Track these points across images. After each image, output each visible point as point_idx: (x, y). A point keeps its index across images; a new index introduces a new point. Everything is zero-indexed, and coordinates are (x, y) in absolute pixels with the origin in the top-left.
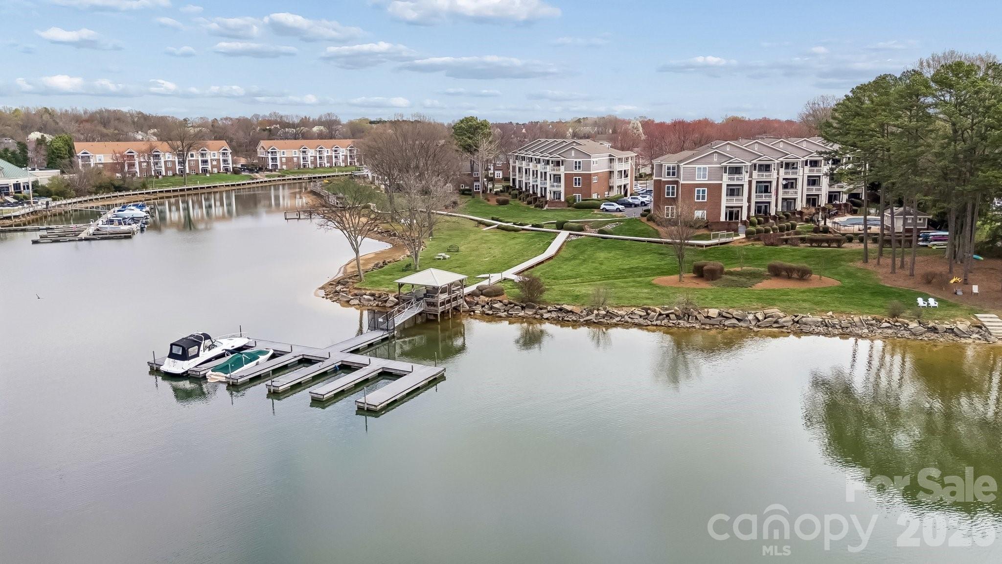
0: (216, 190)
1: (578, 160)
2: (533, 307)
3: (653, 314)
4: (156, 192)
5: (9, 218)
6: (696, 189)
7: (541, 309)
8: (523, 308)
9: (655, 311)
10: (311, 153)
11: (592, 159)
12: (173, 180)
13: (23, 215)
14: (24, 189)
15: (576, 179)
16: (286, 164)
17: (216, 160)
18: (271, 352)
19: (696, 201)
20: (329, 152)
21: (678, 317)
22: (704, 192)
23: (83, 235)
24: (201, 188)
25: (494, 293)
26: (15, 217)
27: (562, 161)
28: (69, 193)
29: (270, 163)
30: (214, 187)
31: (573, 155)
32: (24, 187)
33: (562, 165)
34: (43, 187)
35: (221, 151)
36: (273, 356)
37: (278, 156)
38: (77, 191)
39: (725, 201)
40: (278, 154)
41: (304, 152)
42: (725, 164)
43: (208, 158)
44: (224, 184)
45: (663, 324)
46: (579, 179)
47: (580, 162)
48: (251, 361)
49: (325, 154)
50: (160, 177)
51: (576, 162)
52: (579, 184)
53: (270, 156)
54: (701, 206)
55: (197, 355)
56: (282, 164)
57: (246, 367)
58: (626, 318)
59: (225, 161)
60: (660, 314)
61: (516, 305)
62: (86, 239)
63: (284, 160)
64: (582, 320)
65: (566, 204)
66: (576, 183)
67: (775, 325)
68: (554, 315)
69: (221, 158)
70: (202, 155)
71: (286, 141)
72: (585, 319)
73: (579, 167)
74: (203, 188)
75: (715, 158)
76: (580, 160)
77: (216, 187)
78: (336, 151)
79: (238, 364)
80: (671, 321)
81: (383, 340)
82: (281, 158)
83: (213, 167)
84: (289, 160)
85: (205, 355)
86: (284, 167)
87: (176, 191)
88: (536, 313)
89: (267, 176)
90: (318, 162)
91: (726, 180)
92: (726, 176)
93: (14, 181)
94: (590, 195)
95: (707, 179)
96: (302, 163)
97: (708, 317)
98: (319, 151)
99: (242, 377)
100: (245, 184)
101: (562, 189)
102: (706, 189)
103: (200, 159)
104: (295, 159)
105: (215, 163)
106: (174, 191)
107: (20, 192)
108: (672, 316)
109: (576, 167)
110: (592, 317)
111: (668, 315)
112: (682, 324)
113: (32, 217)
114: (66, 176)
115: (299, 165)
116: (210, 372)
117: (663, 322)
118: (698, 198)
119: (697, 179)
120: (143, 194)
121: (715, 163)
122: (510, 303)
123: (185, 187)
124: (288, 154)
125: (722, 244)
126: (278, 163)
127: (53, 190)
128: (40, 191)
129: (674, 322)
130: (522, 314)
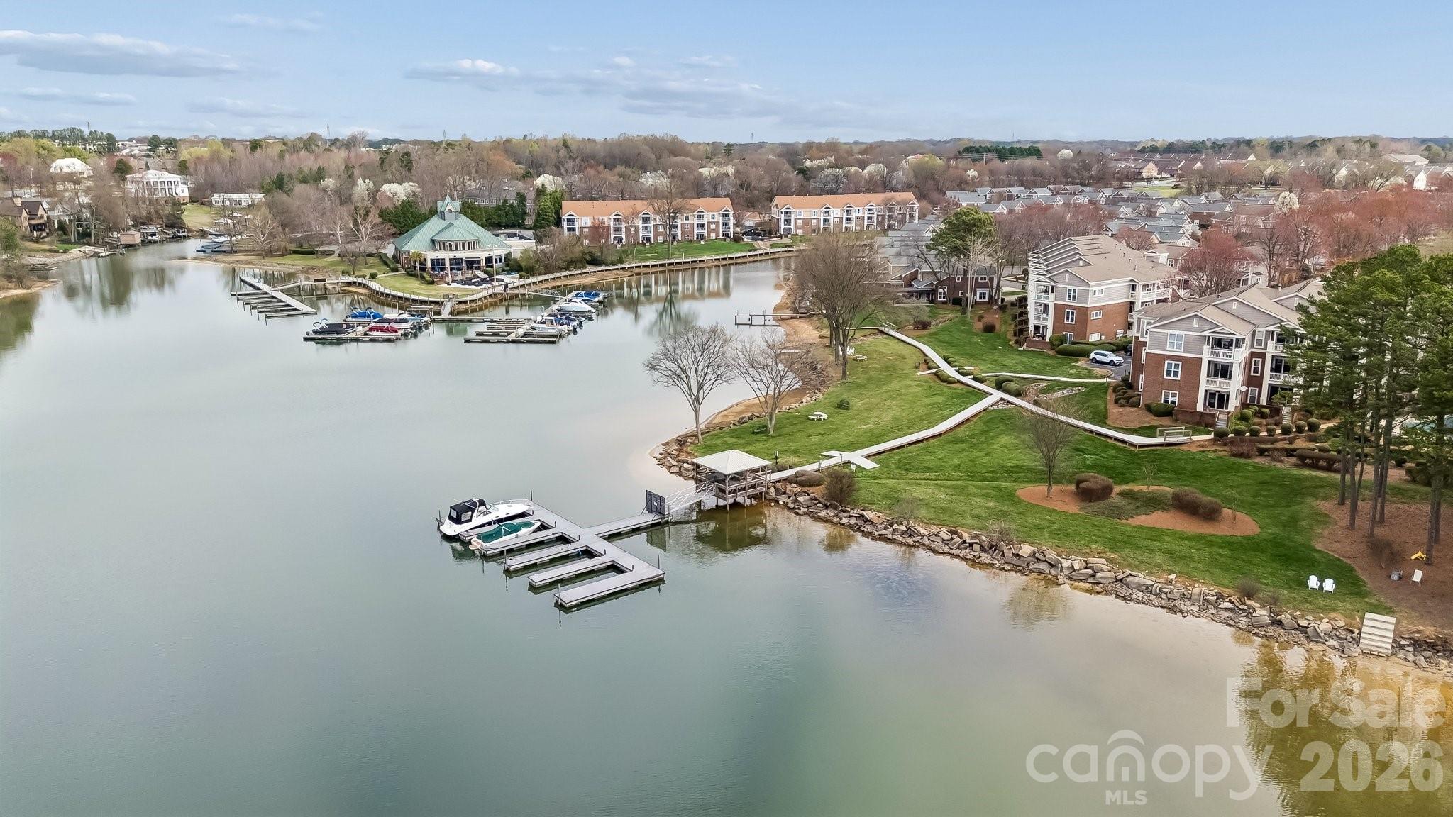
0: (702, 265)
1: (1073, 288)
2: (835, 508)
3: (958, 539)
4: (632, 267)
5: (465, 302)
6: (1167, 362)
7: (844, 511)
8: (826, 507)
9: (960, 537)
10: (836, 213)
11: (1091, 289)
12: (659, 249)
13: (480, 299)
14: (496, 262)
15: (1068, 312)
16: (802, 227)
17: (714, 223)
18: (538, 524)
19: (1165, 377)
20: (861, 211)
21: (982, 549)
22: (1177, 366)
23: (512, 337)
24: (685, 263)
25: (806, 482)
26: (471, 301)
27: (1053, 287)
28: (537, 270)
29: (783, 227)
30: (700, 261)
31: (1067, 280)
32: (496, 260)
33: (1052, 292)
34: (515, 260)
35: (722, 212)
36: (539, 529)
37: (793, 218)
38: (546, 267)
39: (1206, 383)
40: (793, 215)
41: (827, 212)
42: (1206, 333)
43: (705, 221)
44: (714, 257)
45: (961, 555)
46: (1073, 313)
47: (1075, 291)
48: (510, 533)
49: (853, 216)
50: (648, 244)
51: (1070, 290)
52: (1072, 319)
53: (783, 217)
54: (1172, 385)
55: (470, 520)
56: (797, 227)
57: (504, 538)
58: (925, 539)
59: (726, 224)
60: (965, 542)
61: (820, 502)
62: (513, 342)
63: (800, 222)
64: (876, 533)
65: (1050, 346)
66: (1068, 318)
67: (1091, 580)
68: (852, 521)
69: (721, 221)
70: (699, 217)
71: (807, 197)
72: (880, 533)
73: (1074, 297)
74: (688, 262)
75: (1196, 323)
76: (1076, 288)
77: (704, 261)
78: (869, 210)
79: (498, 534)
80: (972, 553)
81: (653, 525)
82: (796, 220)
83: (710, 231)
84: (806, 222)
85: (477, 521)
86: (800, 232)
87: (656, 266)
88: (836, 516)
89: (772, 246)
90: (844, 225)
91: (1207, 354)
92: (1207, 349)
93: (486, 254)
94: (1085, 336)
95: (1182, 350)
96: (822, 226)
97: (1017, 555)
98: (847, 211)
99: (492, 549)
100: (739, 257)
101: (1050, 324)
102: (1180, 363)
103: (696, 222)
104: (814, 222)
105: (713, 227)
106: (653, 266)
107: (492, 266)
108: (976, 547)
109: (1070, 296)
110: (888, 533)
111: (971, 545)
112: (982, 559)
113: (490, 300)
114: (541, 247)
115: (818, 229)
116: (475, 539)
117: (963, 552)
118: (1169, 373)
119: (1168, 349)
120: (617, 269)
121: (1195, 330)
122: (816, 499)
123: (667, 261)
124: (806, 214)
125: (1168, 445)
126: (792, 227)
127: (523, 264)
128: (512, 266)
129: (975, 554)
130: (823, 514)
